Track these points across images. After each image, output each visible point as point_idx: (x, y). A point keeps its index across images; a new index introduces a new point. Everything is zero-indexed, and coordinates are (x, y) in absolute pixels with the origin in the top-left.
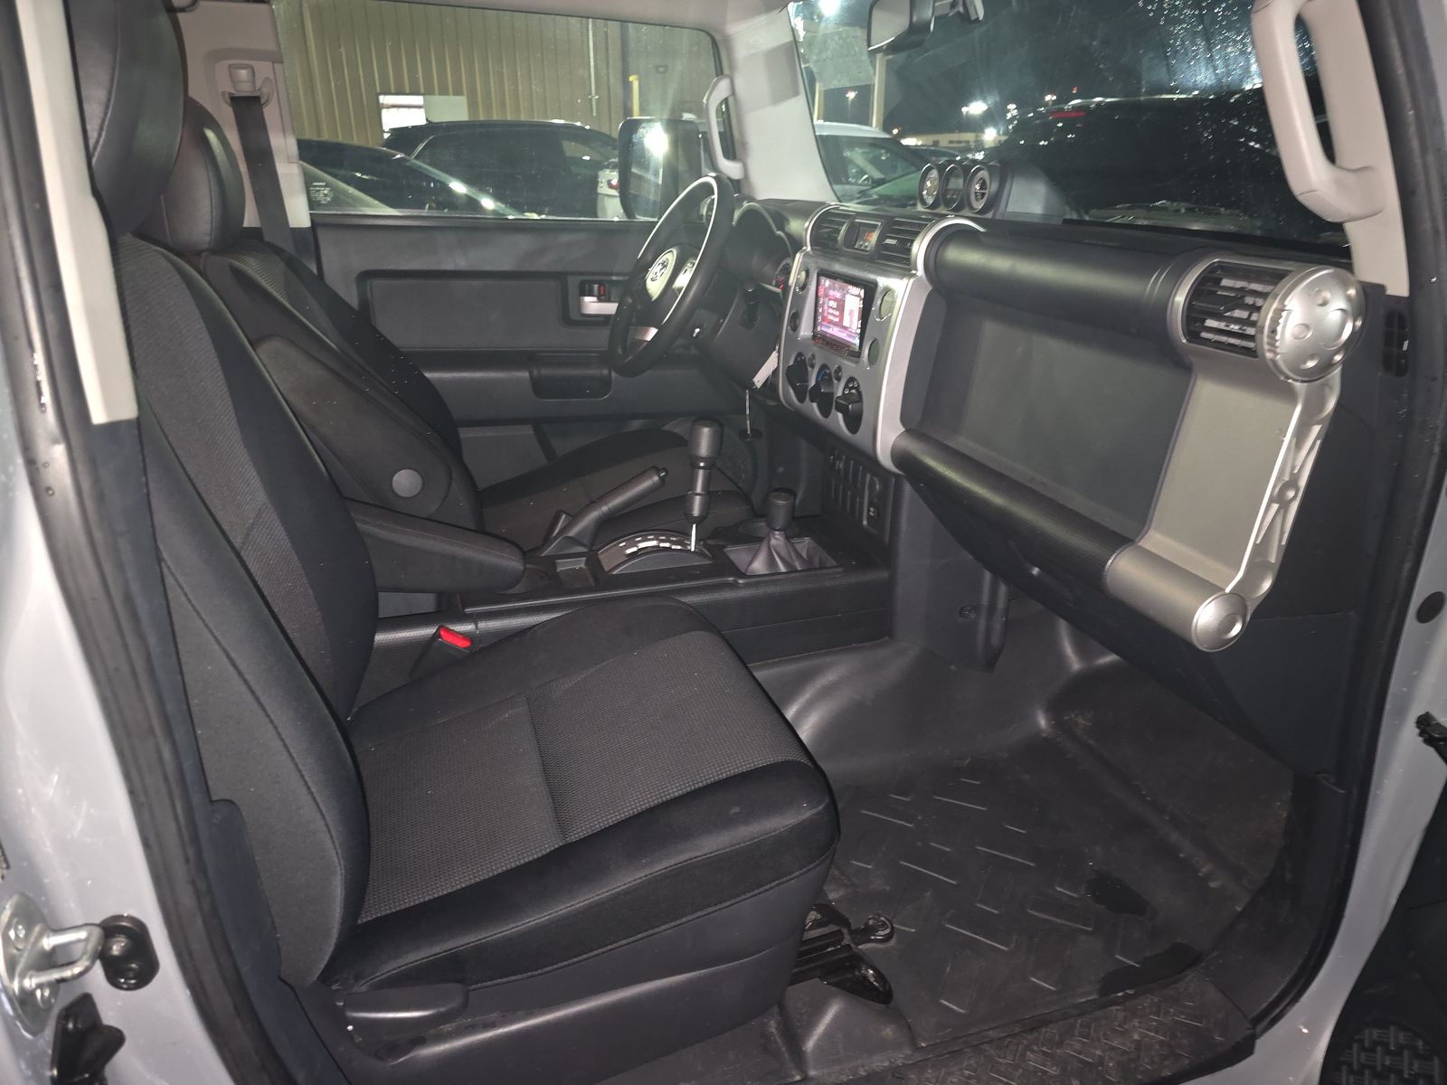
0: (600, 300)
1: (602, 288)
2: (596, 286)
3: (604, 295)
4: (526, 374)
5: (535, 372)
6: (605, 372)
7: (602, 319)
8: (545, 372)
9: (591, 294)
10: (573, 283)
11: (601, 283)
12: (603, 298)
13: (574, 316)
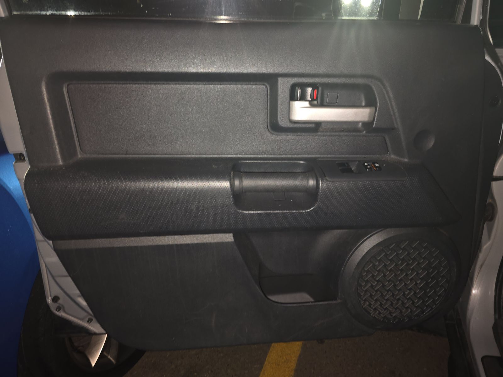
0: (312, 105)
1: (316, 91)
2: (309, 90)
3: (317, 100)
4: (226, 184)
5: (237, 183)
6: (312, 182)
7: (313, 126)
8: (248, 183)
9: (303, 98)
10: (284, 86)
11: (314, 86)
12: (315, 102)
13: (283, 122)
